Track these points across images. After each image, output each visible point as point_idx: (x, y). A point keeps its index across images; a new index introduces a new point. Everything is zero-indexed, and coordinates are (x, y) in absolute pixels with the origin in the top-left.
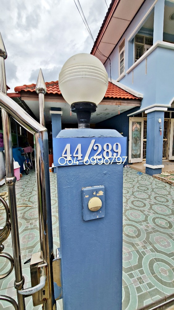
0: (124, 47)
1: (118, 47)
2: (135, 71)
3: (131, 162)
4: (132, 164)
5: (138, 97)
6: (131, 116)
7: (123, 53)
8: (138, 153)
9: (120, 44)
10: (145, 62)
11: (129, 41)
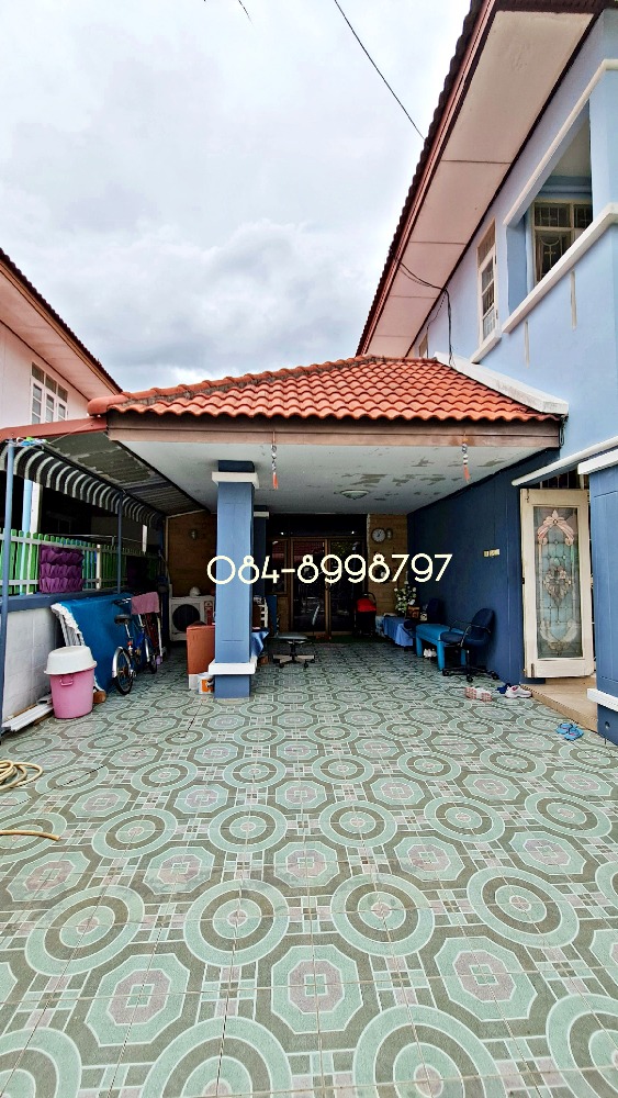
0: (493, 248)
1: (474, 250)
2: (534, 320)
3: (538, 675)
4: (542, 681)
5: (544, 414)
6: (528, 486)
7: (490, 267)
8: (570, 637)
9: (479, 240)
10: (568, 284)
11: (510, 226)
